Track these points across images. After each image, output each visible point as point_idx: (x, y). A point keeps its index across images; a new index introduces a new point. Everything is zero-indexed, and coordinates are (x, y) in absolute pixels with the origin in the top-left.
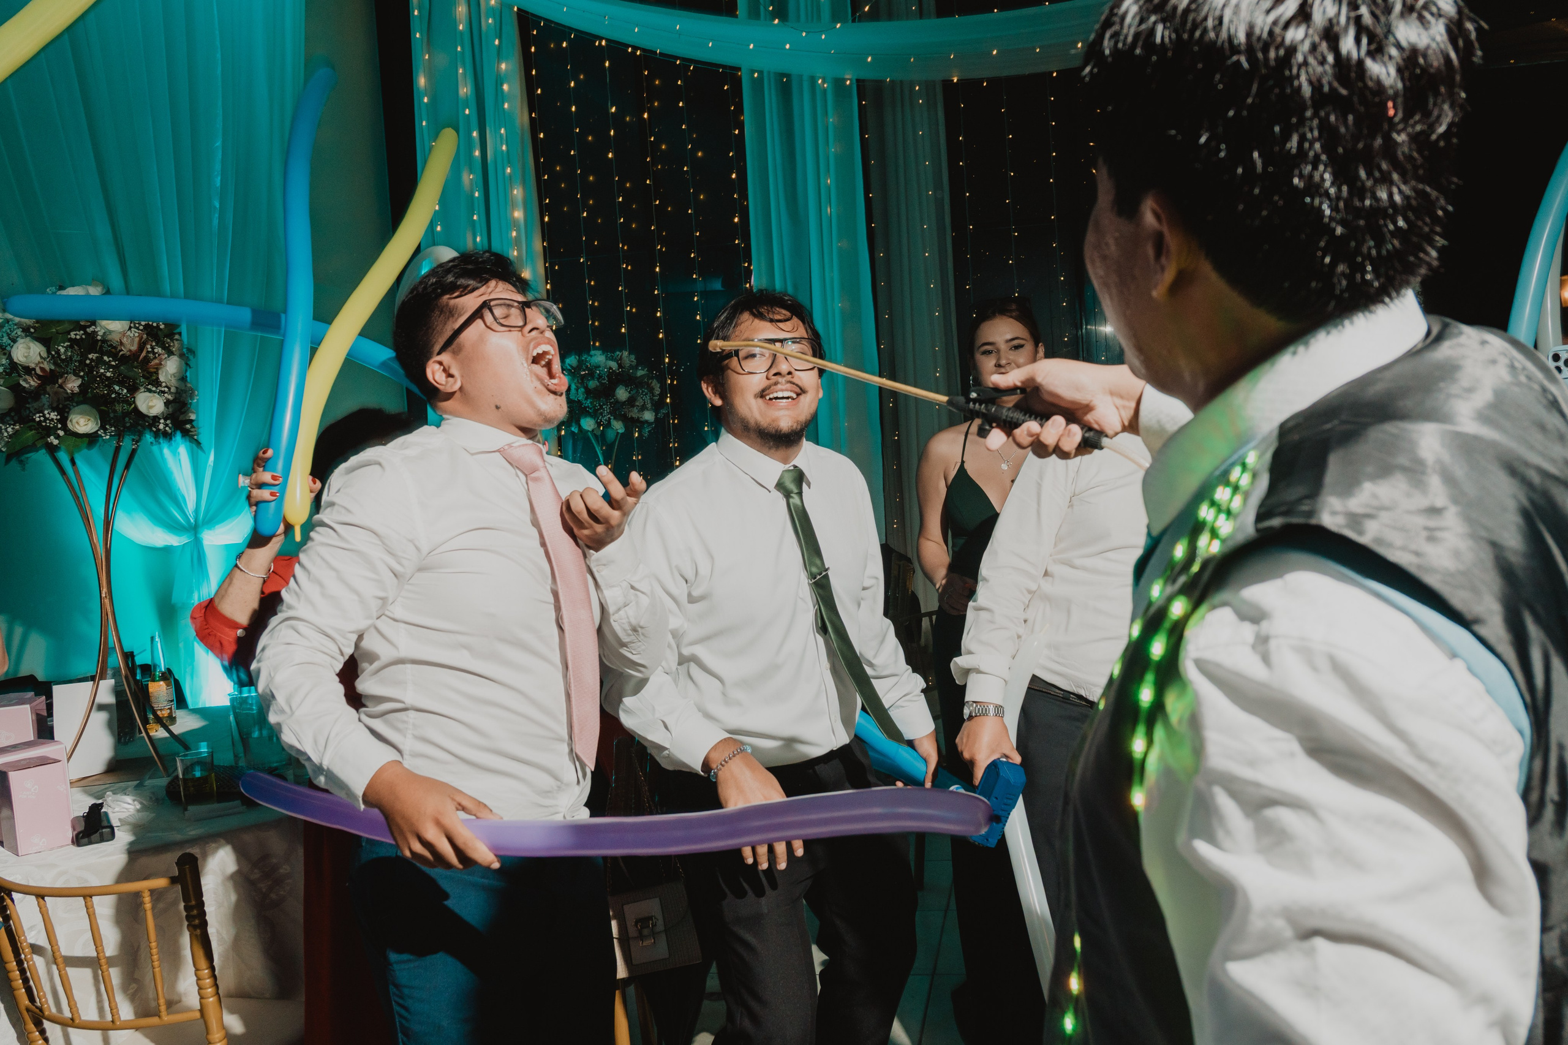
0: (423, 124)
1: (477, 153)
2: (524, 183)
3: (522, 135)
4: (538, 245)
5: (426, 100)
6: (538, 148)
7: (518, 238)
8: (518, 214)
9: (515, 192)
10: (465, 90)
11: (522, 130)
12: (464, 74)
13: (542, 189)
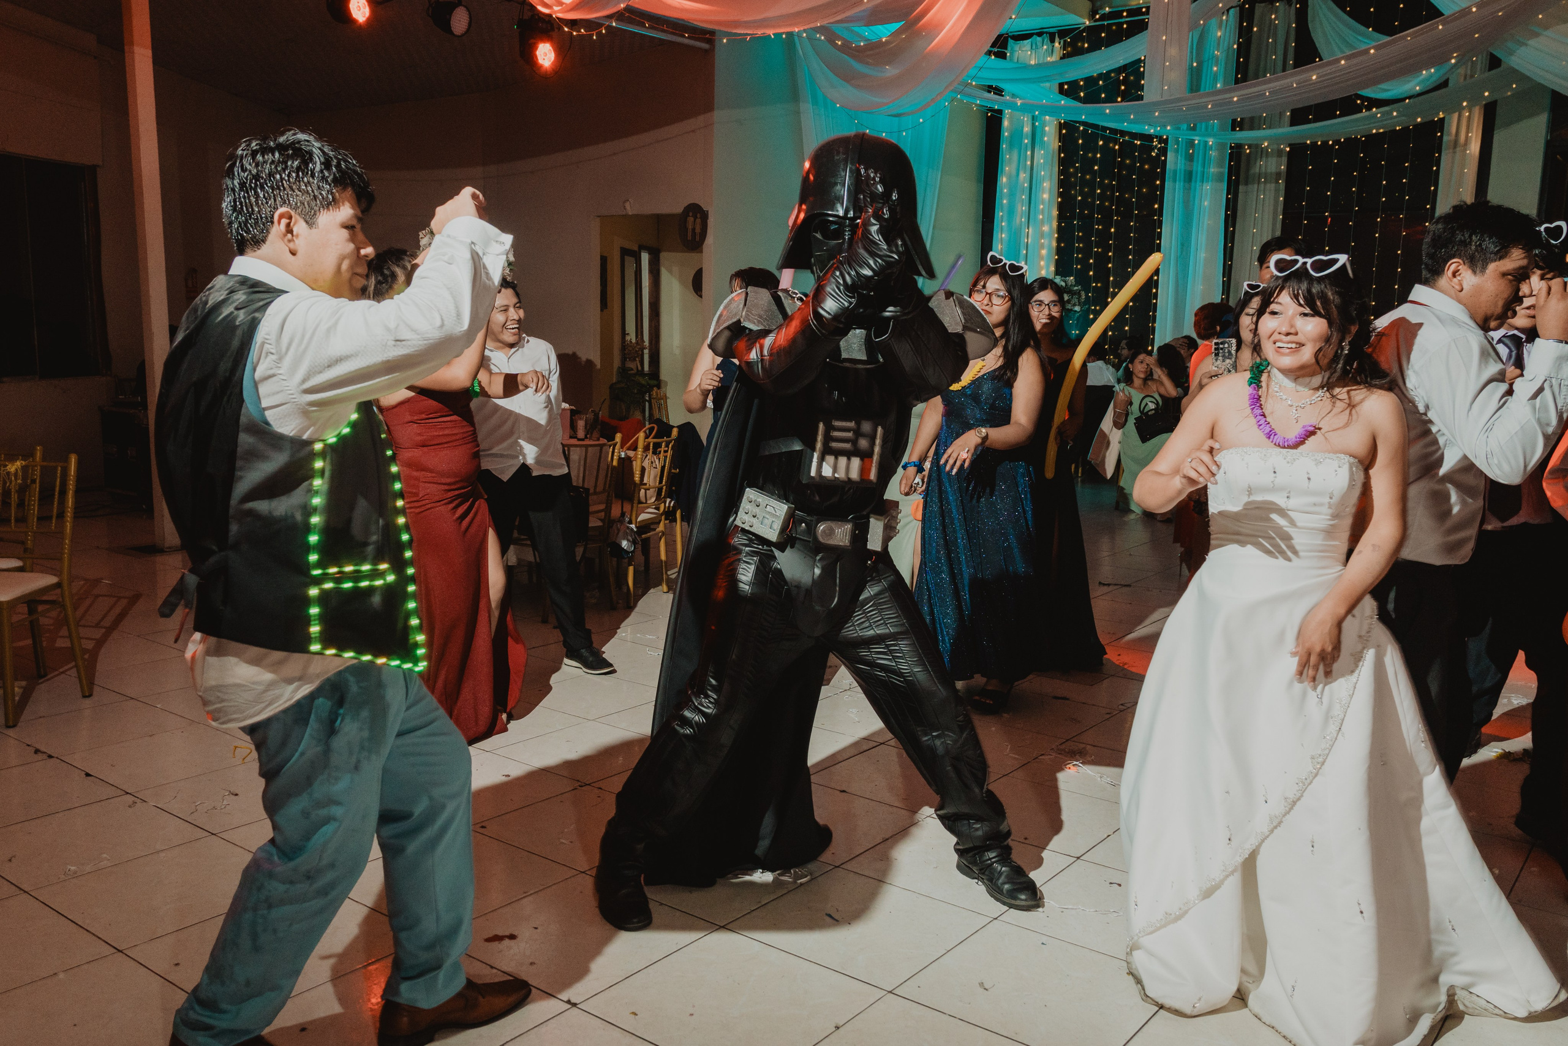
0: (1004, 146)
1: (1029, 163)
2: (1051, 179)
3: (1053, 154)
4: (1055, 213)
5: (1006, 134)
6: (1061, 162)
7: (1043, 210)
8: (1046, 196)
9: (1045, 184)
10: (1027, 129)
11: (1053, 152)
12: (1027, 120)
13: (1061, 184)
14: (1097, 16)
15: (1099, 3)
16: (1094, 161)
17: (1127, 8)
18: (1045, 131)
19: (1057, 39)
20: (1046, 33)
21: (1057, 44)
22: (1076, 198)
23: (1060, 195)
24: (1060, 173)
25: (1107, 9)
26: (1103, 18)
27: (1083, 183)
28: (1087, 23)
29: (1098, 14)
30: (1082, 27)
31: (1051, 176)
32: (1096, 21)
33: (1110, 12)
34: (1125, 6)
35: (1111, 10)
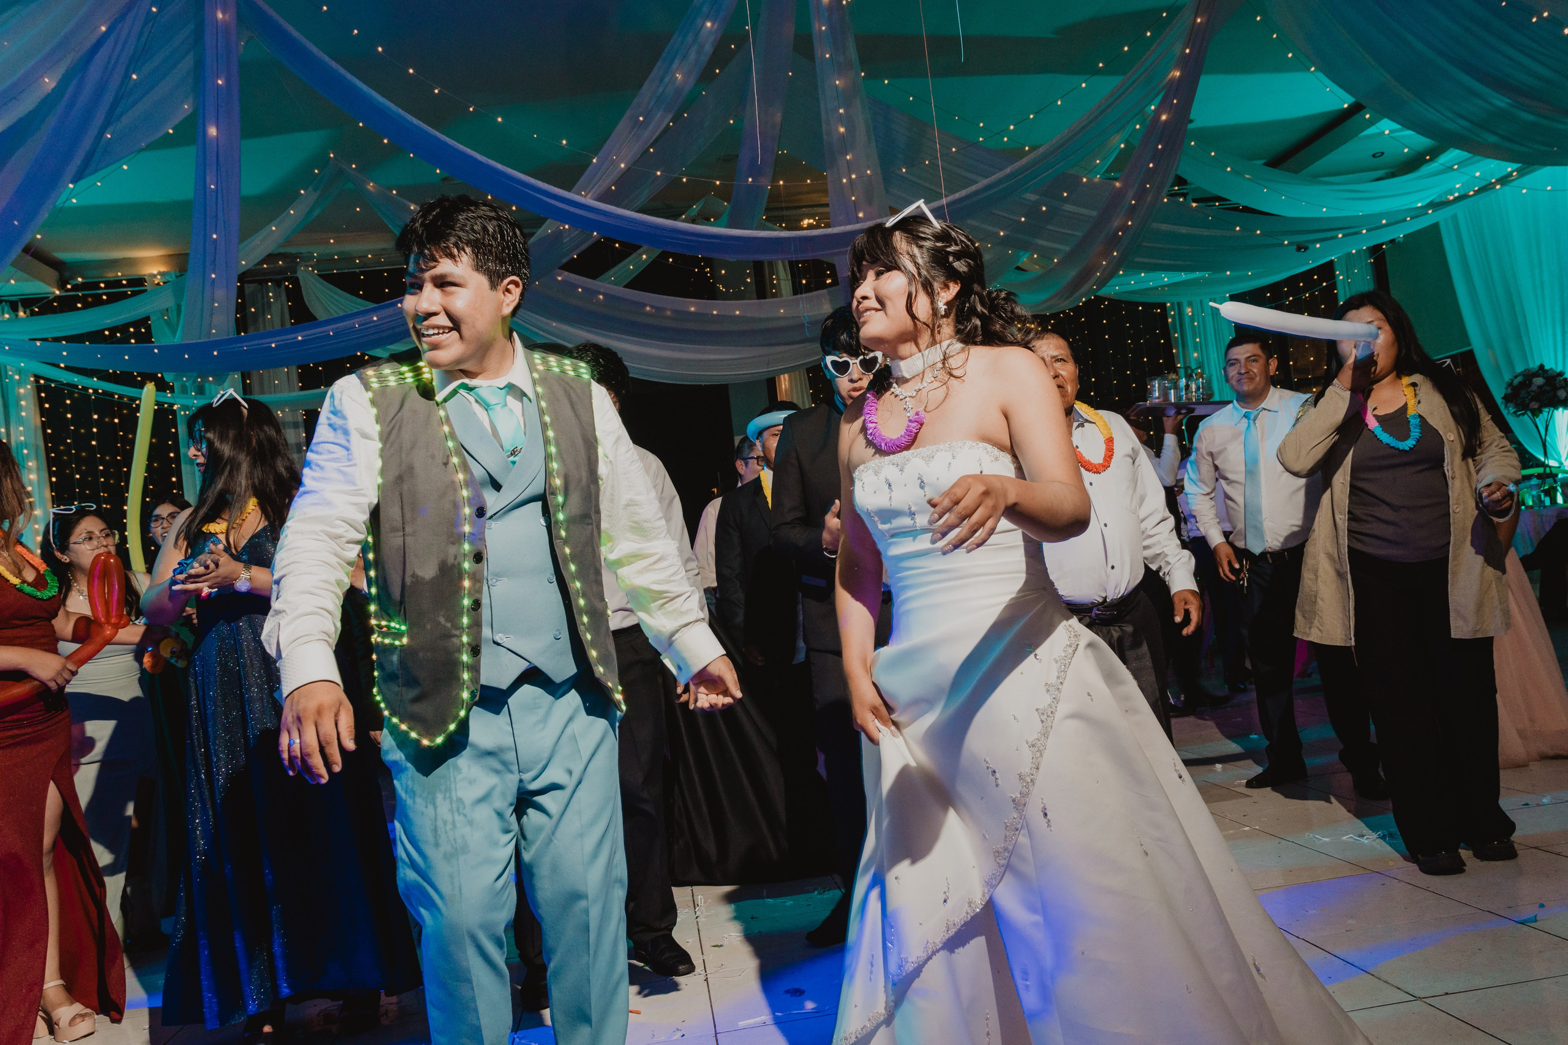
14: (69, 286)
15: (67, 274)
16: (92, 436)
17: (104, 279)
18: (21, 405)
19: (21, 308)
20: (6, 301)
21: (21, 314)
22: (73, 476)
23: (51, 474)
24: (48, 451)
25: (80, 279)
26: (76, 287)
27: (79, 461)
28: (57, 292)
29: (69, 284)
30: (52, 297)
31: (37, 453)
32: (69, 290)
33: (83, 283)
34: (100, 278)
35: (84, 281)
